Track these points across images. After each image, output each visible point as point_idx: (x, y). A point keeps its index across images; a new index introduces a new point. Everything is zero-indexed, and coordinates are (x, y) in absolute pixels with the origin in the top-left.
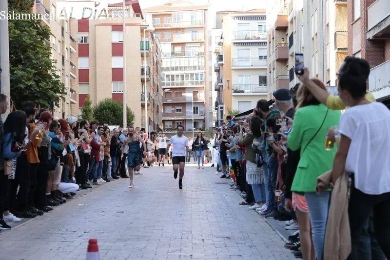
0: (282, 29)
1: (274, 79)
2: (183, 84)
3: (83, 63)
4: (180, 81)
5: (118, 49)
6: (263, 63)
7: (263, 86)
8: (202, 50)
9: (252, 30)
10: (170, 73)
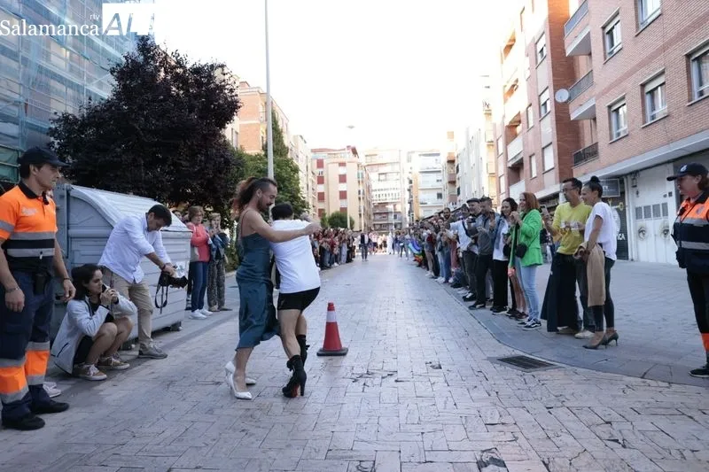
0: (451, 162)
1: (447, 195)
2: (386, 200)
3: (321, 188)
4: (384, 198)
5: (343, 179)
6: (439, 185)
7: (440, 200)
8: (398, 177)
9: (431, 163)
10: (378, 193)
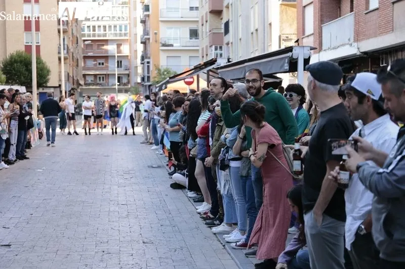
1: (206, 32)
2: (105, 35)
4: (102, 32)
6: (194, 16)
7: (194, 40)
10: (91, 23)
